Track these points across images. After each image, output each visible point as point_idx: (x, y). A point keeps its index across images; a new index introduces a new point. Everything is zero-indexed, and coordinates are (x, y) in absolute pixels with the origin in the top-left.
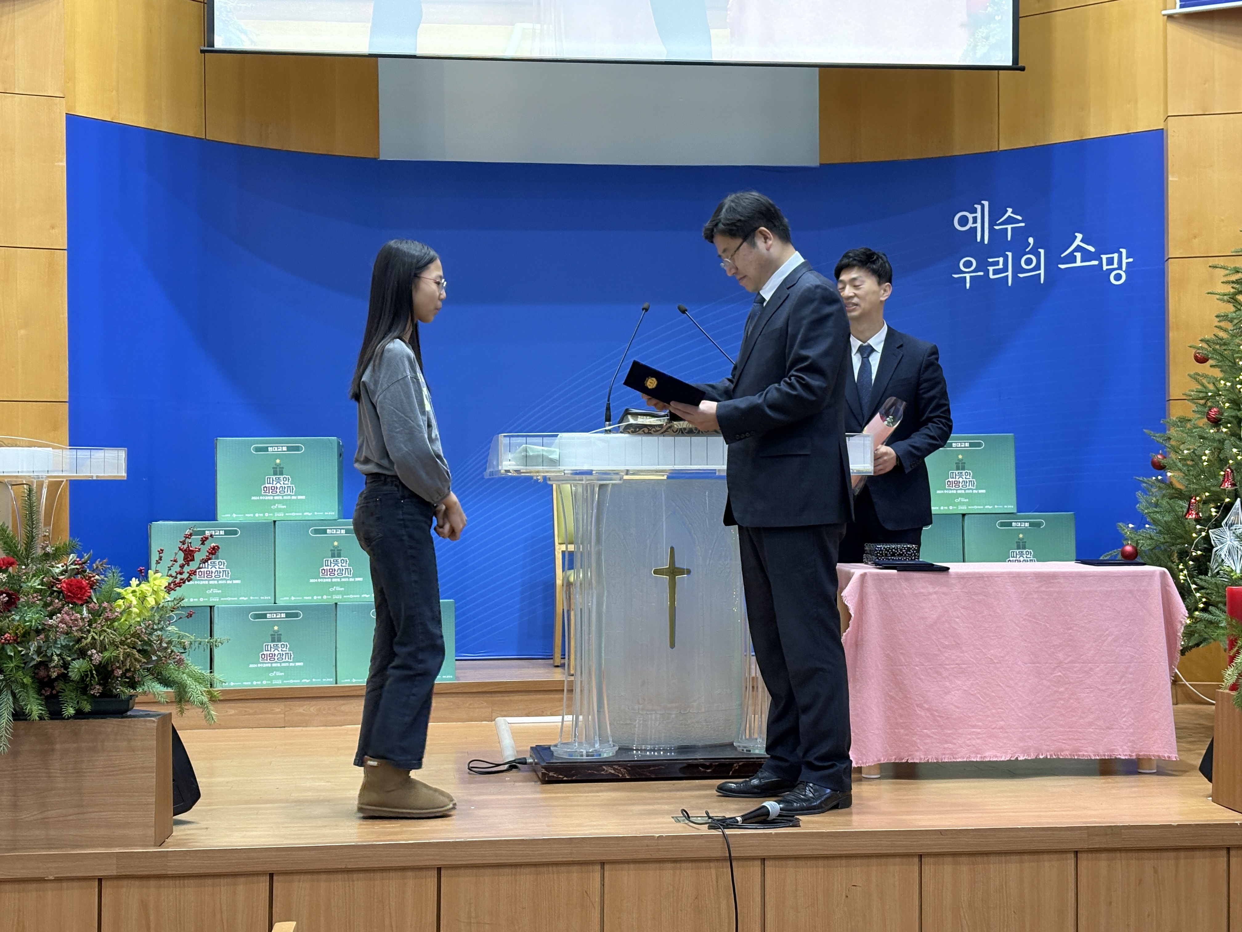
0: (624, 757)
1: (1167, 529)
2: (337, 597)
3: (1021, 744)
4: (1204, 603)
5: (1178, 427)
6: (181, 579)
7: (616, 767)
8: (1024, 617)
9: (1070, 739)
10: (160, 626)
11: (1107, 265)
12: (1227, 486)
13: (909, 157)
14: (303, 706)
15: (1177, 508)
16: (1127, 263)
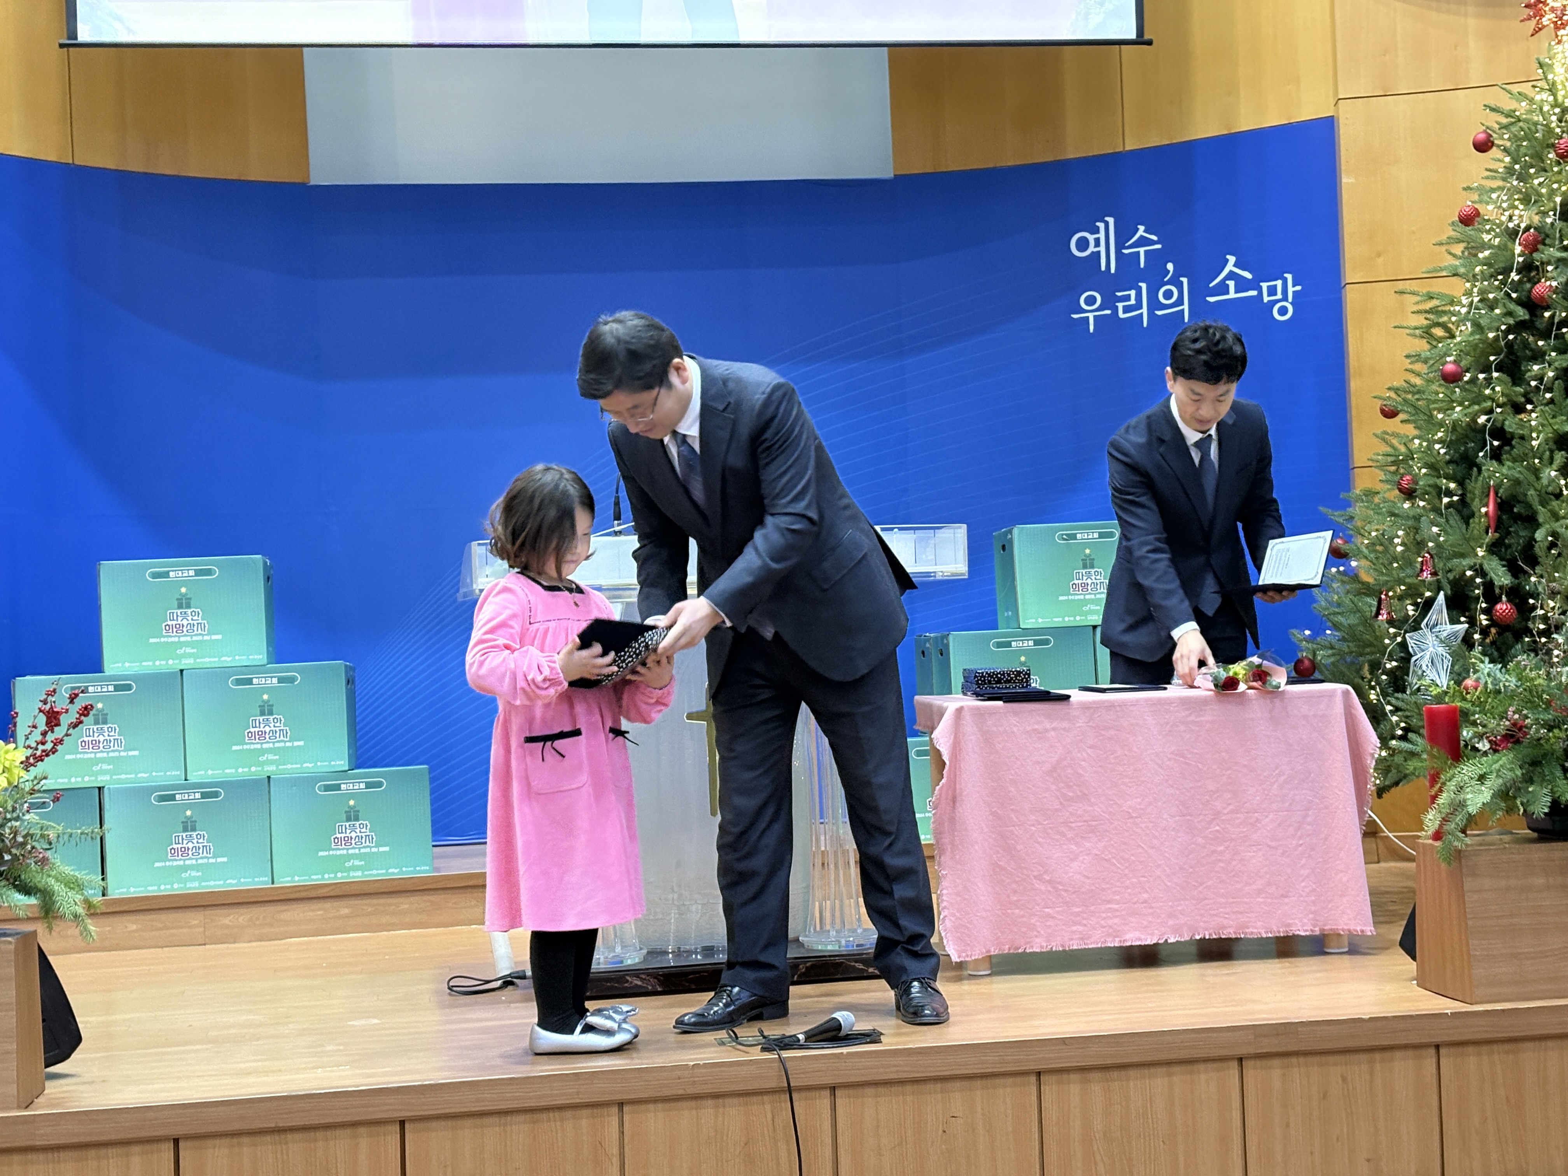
0: (656, 963)
1: (1351, 635)
2: (270, 769)
3: (1170, 922)
4: (1402, 729)
5: (1363, 501)
6: (43, 751)
7: (644, 977)
8: (1169, 756)
9: (1234, 913)
10: (15, 815)
11: (1269, 295)
12: (1426, 575)
13: (1011, 163)
14: (229, 915)
15: (1364, 608)
16: (1294, 292)
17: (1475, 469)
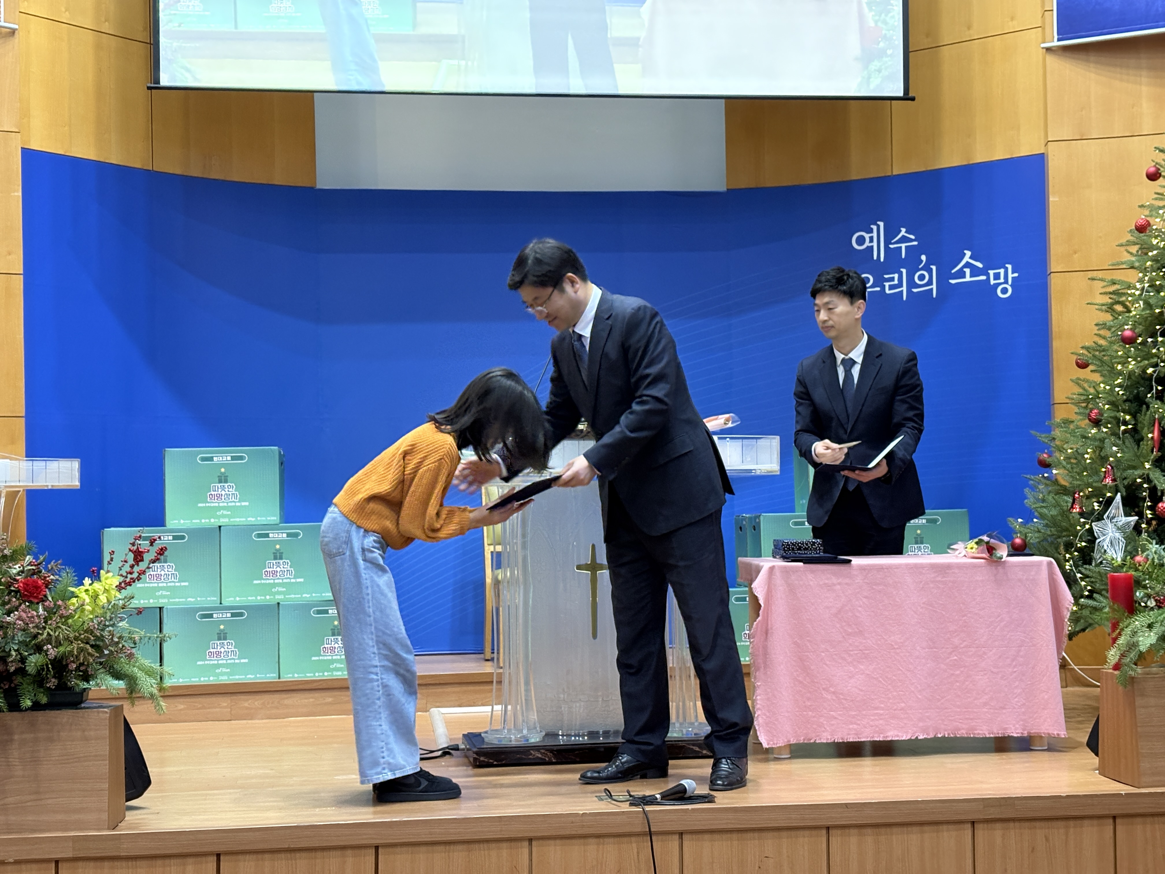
0: (550, 742)
1: (1053, 523)
2: (279, 597)
3: (921, 724)
4: (1089, 591)
5: (1062, 427)
6: (131, 579)
7: (543, 751)
8: (922, 605)
9: (967, 719)
10: (111, 623)
11: (995, 279)
12: (1108, 481)
13: (810, 182)
14: (247, 700)
15: (1062, 503)
16: (1012, 278)
17: (1144, 406)
